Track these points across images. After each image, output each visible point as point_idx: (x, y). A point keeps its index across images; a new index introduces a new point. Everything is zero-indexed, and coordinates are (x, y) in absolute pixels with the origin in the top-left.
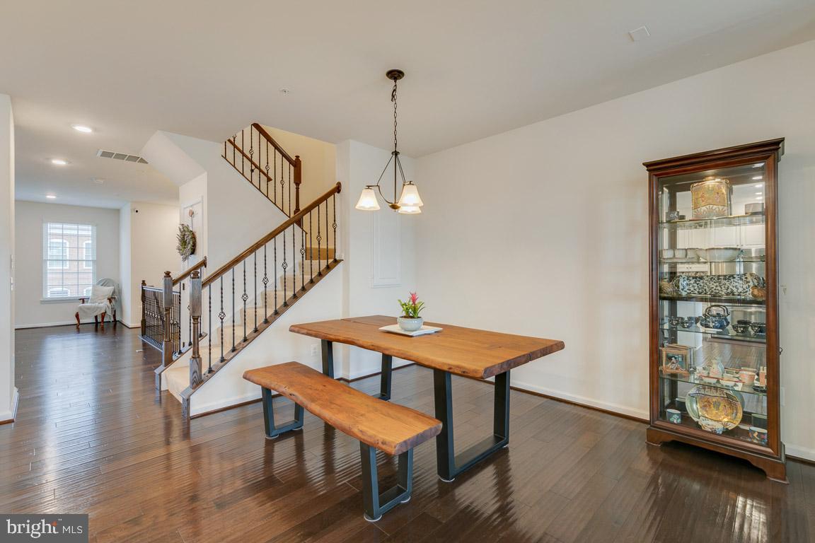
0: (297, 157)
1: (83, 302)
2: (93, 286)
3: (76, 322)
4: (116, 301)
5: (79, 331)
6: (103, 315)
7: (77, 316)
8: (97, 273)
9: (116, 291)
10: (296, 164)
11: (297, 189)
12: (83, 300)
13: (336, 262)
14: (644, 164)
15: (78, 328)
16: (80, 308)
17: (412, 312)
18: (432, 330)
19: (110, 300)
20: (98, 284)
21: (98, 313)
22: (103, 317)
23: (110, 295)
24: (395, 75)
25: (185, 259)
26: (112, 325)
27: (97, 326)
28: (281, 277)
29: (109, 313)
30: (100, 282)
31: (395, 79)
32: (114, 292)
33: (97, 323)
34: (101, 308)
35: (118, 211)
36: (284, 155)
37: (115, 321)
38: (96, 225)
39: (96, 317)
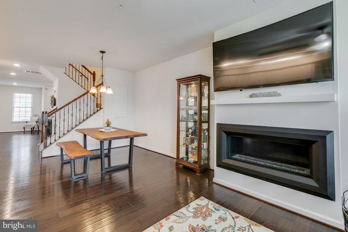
0: (94, 72)
1: (27, 123)
2: (31, 117)
3: (24, 130)
4: (39, 123)
5: (24, 133)
6: (34, 128)
7: (24, 128)
8: (32, 112)
9: (39, 119)
10: (94, 74)
11: (94, 83)
12: (27, 122)
13: (101, 108)
14: (176, 80)
15: (25, 132)
16: (25, 125)
17: (108, 125)
18: (114, 130)
19: (37, 122)
20: (33, 116)
21: (32, 127)
22: (33, 129)
23: (37, 120)
24: (103, 52)
25: (52, 107)
26: (38, 131)
27: (32, 132)
28: (86, 114)
29: (36, 127)
30: (34, 115)
31: (103, 53)
32: (38, 119)
33: (32, 131)
34: (33, 125)
35: (42, 88)
36: (89, 71)
37: (39, 130)
38: (33, 94)
39: (32, 128)
